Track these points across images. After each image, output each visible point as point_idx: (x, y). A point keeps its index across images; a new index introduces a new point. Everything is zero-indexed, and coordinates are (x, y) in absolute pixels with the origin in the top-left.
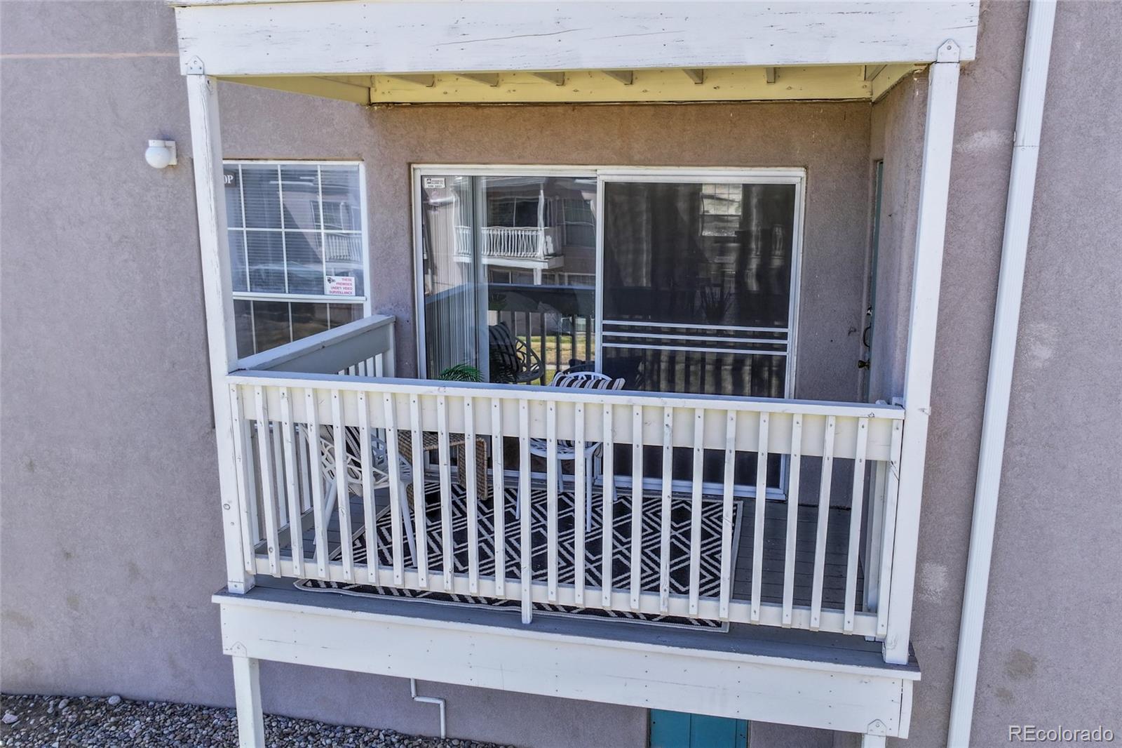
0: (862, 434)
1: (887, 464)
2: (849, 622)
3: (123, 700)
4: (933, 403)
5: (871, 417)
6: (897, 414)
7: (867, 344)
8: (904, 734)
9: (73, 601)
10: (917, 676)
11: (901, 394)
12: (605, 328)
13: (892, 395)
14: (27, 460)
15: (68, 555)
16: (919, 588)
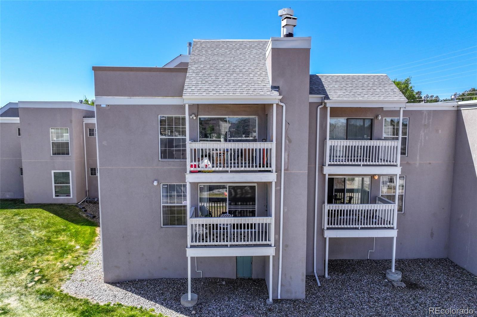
0: (268, 220)
1: (271, 223)
2: (267, 242)
3: (139, 280)
4: (275, 216)
5: (269, 218)
6: (271, 218)
7: (267, 208)
8: (274, 255)
9: (129, 262)
10: (275, 247)
11: (271, 215)
12: (229, 207)
13: (270, 215)
14: (123, 236)
15: (129, 253)
16: (275, 238)
